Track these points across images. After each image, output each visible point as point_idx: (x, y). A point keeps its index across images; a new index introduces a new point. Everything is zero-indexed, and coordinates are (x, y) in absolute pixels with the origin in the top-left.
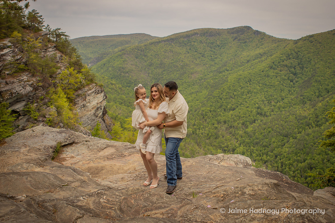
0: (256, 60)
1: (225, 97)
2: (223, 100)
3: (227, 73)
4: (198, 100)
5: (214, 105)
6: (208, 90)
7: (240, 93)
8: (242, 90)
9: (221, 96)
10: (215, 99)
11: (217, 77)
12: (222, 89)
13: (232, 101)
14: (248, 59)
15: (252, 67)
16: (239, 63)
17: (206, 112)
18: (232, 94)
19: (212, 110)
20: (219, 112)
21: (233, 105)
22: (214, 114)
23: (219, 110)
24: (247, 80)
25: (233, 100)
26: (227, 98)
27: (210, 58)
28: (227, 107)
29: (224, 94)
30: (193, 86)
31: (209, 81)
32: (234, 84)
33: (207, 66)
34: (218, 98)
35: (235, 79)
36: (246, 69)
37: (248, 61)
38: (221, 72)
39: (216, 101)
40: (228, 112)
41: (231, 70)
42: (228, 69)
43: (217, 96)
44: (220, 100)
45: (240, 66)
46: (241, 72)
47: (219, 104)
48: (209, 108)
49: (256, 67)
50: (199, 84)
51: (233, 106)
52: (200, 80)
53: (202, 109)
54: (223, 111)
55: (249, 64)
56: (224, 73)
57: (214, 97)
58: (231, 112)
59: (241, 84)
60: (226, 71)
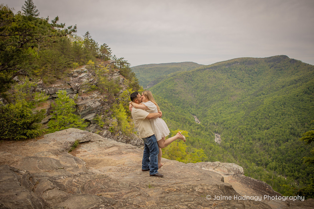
0: (291, 86)
1: (260, 117)
2: (258, 119)
3: (263, 96)
4: (236, 119)
5: (250, 124)
6: (245, 111)
7: (274, 114)
8: (277, 112)
9: (257, 117)
10: (251, 119)
11: (254, 100)
12: (258, 110)
13: (266, 121)
14: (283, 84)
15: (287, 92)
16: (275, 88)
17: (242, 130)
18: (267, 115)
19: (248, 128)
20: (254, 130)
21: (267, 125)
22: (250, 131)
23: (254, 128)
24: (282, 103)
25: (268, 120)
26: (262, 119)
27: (248, 83)
28: (262, 126)
29: (260, 115)
30: (232, 107)
31: (246, 103)
32: (269, 106)
33: (245, 90)
34: (254, 118)
35: (270, 102)
36: (281, 93)
37: (283, 87)
38: (257, 96)
39: (252, 121)
40: (263, 131)
41: (267, 94)
42: (264, 93)
43: (253, 117)
44: (256, 120)
45: (275, 91)
46: (276, 96)
47: (255, 124)
48: (245, 127)
49: (291, 92)
50: (237, 105)
51: (267, 126)
52: (238, 102)
53: (239, 126)
54: (258, 129)
55: (284, 89)
56: (260, 97)
57: (251, 117)
58: (266, 131)
59: (276, 107)
60: (262, 95)
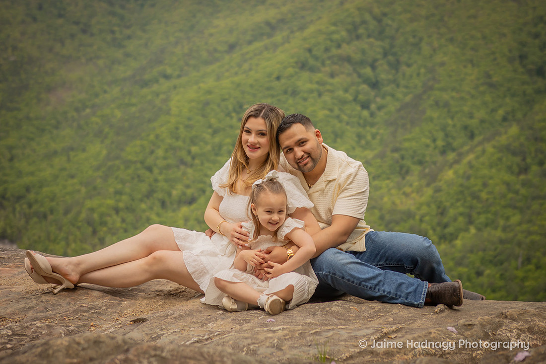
0: (258, 45)
1: (161, 163)
2: (156, 171)
3: (165, 85)
4: (72, 177)
5: (127, 190)
6: (108, 142)
7: (209, 148)
8: (217, 140)
9: (150, 161)
10: (130, 171)
11: (134, 101)
12: (152, 137)
13: (184, 174)
14: (232, 39)
15: (246, 66)
16: (204, 54)
17: (102, 215)
18: (183, 154)
19: (121, 205)
20: (144, 211)
21: (188, 187)
22: (130, 218)
23: (143, 206)
24: (230, 107)
25: (189, 171)
26: (168, 167)
27: (109, 37)
28: (169, 194)
29: (160, 152)
30: (55, 132)
31: (107, 111)
32: (189, 119)
33: (101, 62)
34: (139, 165)
35: (193, 104)
36: (227, 71)
37: (232, 47)
38: (145, 84)
39: (133, 178)
40: (174, 211)
41: (179, 76)
42: (169, 71)
43: (135, 162)
44: (147, 174)
45: (207, 63)
46: (210, 83)
47: (144, 187)
48: (110, 202)
49: (257, 65)
50: (75, 124)
51: (189, 192)
52: (77, 110)
53: (89, 204)
54: (157, 208)
55: (236, 56)
56: (155, 87)
57: (128, 164)
59: (213, 121)
60: (162, 80)
